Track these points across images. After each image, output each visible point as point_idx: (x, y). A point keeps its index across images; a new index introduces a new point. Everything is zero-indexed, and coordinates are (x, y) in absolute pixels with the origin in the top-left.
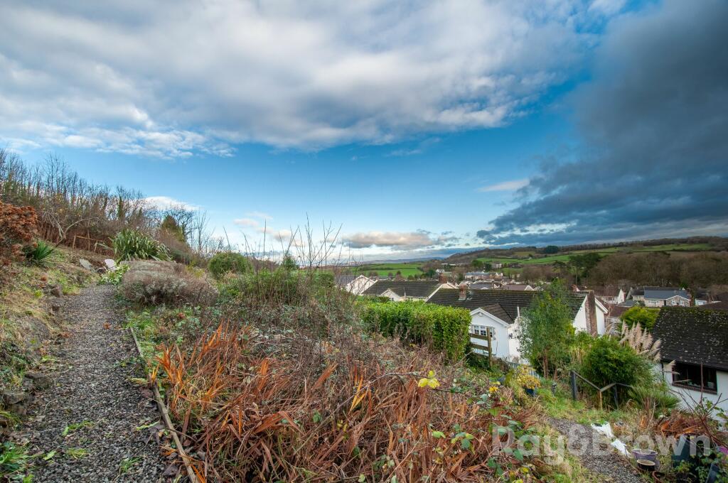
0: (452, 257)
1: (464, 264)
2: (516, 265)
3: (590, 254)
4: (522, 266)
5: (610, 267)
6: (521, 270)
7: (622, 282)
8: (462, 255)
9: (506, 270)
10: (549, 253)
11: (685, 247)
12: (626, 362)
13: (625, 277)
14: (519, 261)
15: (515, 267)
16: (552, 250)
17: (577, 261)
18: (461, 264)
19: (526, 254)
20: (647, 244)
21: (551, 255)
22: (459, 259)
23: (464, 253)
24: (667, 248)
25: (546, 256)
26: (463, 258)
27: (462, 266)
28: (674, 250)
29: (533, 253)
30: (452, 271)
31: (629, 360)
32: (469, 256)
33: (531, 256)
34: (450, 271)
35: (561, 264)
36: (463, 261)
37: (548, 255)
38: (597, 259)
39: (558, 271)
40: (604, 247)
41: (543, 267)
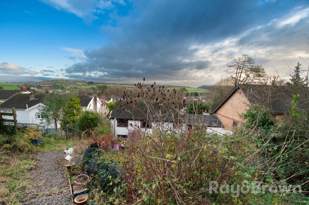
0: (42, 82)
1: (49, 86)
2: (76, 88)
3: (104, 85)
4: (79, 88)
5: (110, 90)
6: (78, 90)
7: (113, 96)
8: (48, 81)
9: (71, 89)
10: (90, 84)
11: (130, 86)
12: (95, 119)
13: (114, 94)
14: (78, 86)
15: (76, 89)
16: (91, 83)
17: (100, 88)
18: (47, 85)
19: (81, 84)
20: (121, 84)
21: (91, 85)
22: (46, 83)
23: (49, 80)
24: (126, 86)
25: (89, 85)
26: (49, 82)
27: (47, 87)
28: (128, 87)
29: (84, 84)
30: (41, 88)
31: (96, 118)
32: (52, 82)
33: (83, 84)
34: (40, 88)
35: (94, 88)
36: (49, 84)
37: (90, 85)
38: (106, 87)
39: (92, 91)
40: (109, 84)
41: (87, 89)
